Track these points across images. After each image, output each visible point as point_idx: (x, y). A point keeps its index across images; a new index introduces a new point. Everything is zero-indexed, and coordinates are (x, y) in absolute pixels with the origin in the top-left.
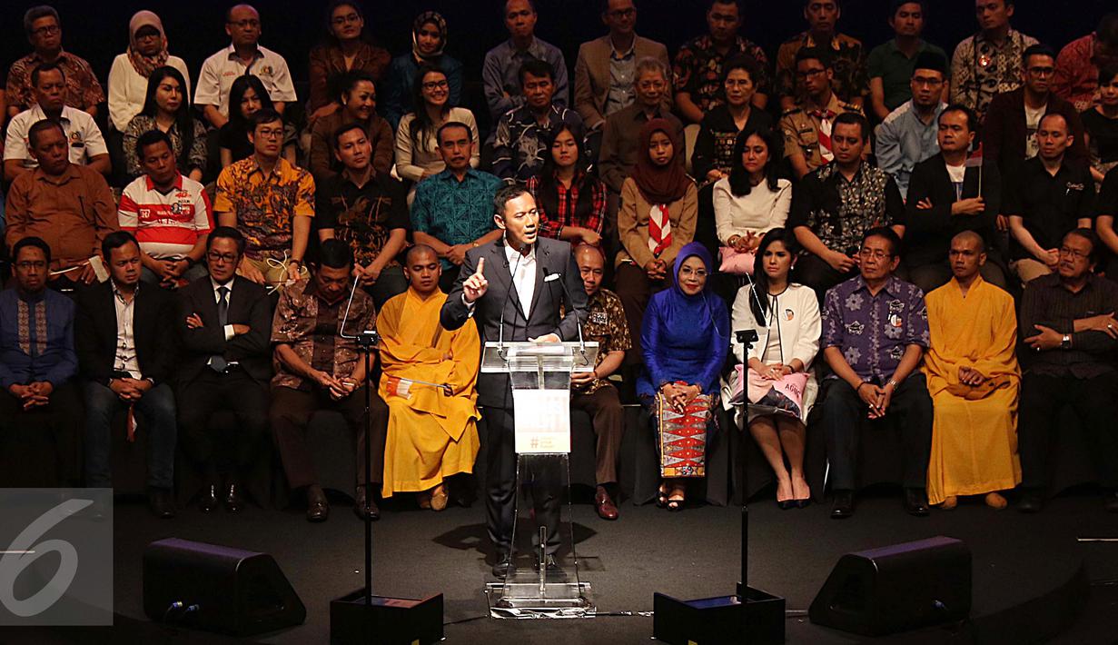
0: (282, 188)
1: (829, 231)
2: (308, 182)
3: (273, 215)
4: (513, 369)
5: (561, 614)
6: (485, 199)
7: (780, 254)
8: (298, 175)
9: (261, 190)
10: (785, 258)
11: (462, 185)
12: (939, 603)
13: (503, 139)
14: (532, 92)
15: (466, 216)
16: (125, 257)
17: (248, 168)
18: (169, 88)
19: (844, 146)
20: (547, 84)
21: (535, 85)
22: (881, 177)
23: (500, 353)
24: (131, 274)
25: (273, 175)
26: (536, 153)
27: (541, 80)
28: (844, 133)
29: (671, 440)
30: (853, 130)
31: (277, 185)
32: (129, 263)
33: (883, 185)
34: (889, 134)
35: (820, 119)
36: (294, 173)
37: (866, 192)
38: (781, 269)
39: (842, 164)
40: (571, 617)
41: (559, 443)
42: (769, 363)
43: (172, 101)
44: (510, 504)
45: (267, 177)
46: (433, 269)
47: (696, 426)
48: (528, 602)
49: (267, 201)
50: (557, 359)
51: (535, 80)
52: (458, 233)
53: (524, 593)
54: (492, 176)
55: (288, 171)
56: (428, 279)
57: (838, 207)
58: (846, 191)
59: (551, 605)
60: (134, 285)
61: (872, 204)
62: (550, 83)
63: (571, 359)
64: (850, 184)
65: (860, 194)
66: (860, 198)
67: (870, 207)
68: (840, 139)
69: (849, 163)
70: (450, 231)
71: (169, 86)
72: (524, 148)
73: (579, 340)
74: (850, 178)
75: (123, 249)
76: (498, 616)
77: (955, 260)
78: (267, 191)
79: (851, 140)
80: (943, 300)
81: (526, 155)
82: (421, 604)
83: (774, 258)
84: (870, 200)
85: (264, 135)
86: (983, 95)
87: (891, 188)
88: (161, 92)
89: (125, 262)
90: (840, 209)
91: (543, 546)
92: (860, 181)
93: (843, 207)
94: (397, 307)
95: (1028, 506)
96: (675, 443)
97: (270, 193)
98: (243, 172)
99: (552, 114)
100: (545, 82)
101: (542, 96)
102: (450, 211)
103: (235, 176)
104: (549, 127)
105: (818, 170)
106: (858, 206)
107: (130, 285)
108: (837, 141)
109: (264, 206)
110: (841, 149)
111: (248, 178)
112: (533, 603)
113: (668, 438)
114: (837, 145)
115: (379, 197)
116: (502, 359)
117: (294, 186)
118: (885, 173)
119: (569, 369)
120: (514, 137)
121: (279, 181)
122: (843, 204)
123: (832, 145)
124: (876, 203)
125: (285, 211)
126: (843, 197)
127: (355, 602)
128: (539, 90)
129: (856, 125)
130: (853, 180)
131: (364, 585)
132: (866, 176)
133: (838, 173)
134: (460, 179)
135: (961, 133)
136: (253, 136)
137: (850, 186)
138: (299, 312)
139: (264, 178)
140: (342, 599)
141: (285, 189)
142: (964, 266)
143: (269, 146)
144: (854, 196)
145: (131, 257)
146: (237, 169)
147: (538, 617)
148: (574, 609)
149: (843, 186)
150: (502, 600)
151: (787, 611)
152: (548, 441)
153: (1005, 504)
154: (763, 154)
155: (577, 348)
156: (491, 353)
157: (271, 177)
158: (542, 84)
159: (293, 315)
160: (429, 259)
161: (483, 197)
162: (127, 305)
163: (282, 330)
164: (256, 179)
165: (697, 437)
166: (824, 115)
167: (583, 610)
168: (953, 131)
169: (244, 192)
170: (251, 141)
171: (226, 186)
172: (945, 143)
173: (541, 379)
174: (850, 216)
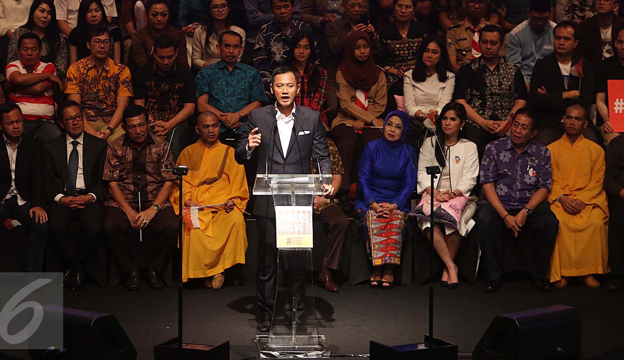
0: (110, 78)
1: (477, 104)
2: (127, 73)
3: (104, 97)
4: (275, 193)
5: (306, 355)
6: (246, 84)
7: (453, 119)
8: (119, 69)
9: (96, 80)
10: (456, 122)
11: (232, 74)
12: (559, 349)
13: (260, 43)
14: (279, 12)
15: (233, 94)
16: (12, 119)
17: (88, 65)
18: (43, 11)
19: (489, 47)
20: (289, 6)
21: (280, 7)
22: (512, 68)
23: (266, 182)
24: (16, 130)
25: (104, 70)
26: (282, 53)
27: (284, 4)
28: (488, 38)
29: (378, 241)
30: (494, 36)
31: (106, 76)
32: (15, 123)
33: (513, 74)
34: (514, 41)
35: (474, 32)
36: (116, 68)
37: (503, 78)
38: (453, 129)
39: (488, 58)
40: (314, 357)
41: (306, 241)
42: (441, 190)
43: (44, 20)
44: (272, 282)
45: (100, 71)
46: (216, 127)
47: (394, 230)
48: (284, 348)
49: (100, 87)
50: (303, 186)
51: (280, 4)
52: (228, 106)
53: (281, 342)
54: (251, 67)
55: (113, 67)
56: (212, 134)
57: (485, 88)
58: (489, 77)
59: (299, 349)
60: (18, 138)
61: (507, 86)
62: (291, 6)
63: (313, 186)
64: (492, 72)
65: (499, 79)
66: (499, 82)
67: (506, 89)
68: (486, 42)
69: (492, 58)
70: (223, 104)
71: (44, 9)
72: (274, 49)
73: (319, 174)
74: (492, 68)
75: (11, 113)
76: (264, 357)
77: (569, 123)
78: (100, 80)
79: (493, 43)
80: (558, 149)
81: (276, 54)
82: (214, 348)
83: (449, 121)
84: (506, 84)
85: (96, 44)
86: (575, 16)
87: (519, 77)
88: (38, 13)
89: (12, 122)
90: (486, 90)
91: (294, 310)
92: (498, 71)
93: (488, 88)
94: (190, 152)
95: (613, 287)
96: (381, 243)
97: (102, 82)
98: (85, 69)
99: (292, 27)
100: (286, 5)
101: (286, 15)
102: (223, 90)
103: (80, 72)
104: (290, 35)
105: (472, 63)
106: (498, 88)
107: (16, 138)
108: (483, 43)
109: (98, 91)
110: (487, 48)
111: (87, 72)
112: (288, 348)
113: (376, 239)
114: (484, 46)
115: (177, 83)
116: (267, 186)
117: (117, 77)
118: (515, 66)
119: (312, 193)
120: (267, 41)
121: (107, 74)
122: (488, 86)
123: (480, 47)
124: (510, 86)
125: (112, 93)
126: (488, 82)
127: (170, 346)
128: (283, 11)
129: (496, 33)
130: (494, 71)
131: (177, 335)
132: (503, 68)
133: (485, 65)
134: (231, 69)
135: (570, 42)
136: (90, 44)
137: (492, 74)
138: (121, 159)
139: (98, 72)
140: (164, 344)
141: (112, 79)
142: (575, 127)
143: (100, 51)
144: (495, 81)
145: (16, 119)
146: (81, 66)
147: (291, 357)
148: (315, 353)
149: (487, 74)
150: (268, 347)
151: (459, 354)
152: (298, 240)
153: (599, 285)
154: (437, 55)
155: (318, 179)
156: (260, 181)
157: (102, 72)
158: (285, 7)
159: (117, 162)
160: (213, 120)
161: (245, 83)
162: (14, 150)
163: (110, 172)
164: (92, 73)
165: (395, 237)
166: (476, 30)
167: (321, 353)
168: (565, 41)
169: (84, 81)
170: (89, 48)
171: (74, 78)
172: (560, 48)
173: (293, 199)
174: (492, 94)
